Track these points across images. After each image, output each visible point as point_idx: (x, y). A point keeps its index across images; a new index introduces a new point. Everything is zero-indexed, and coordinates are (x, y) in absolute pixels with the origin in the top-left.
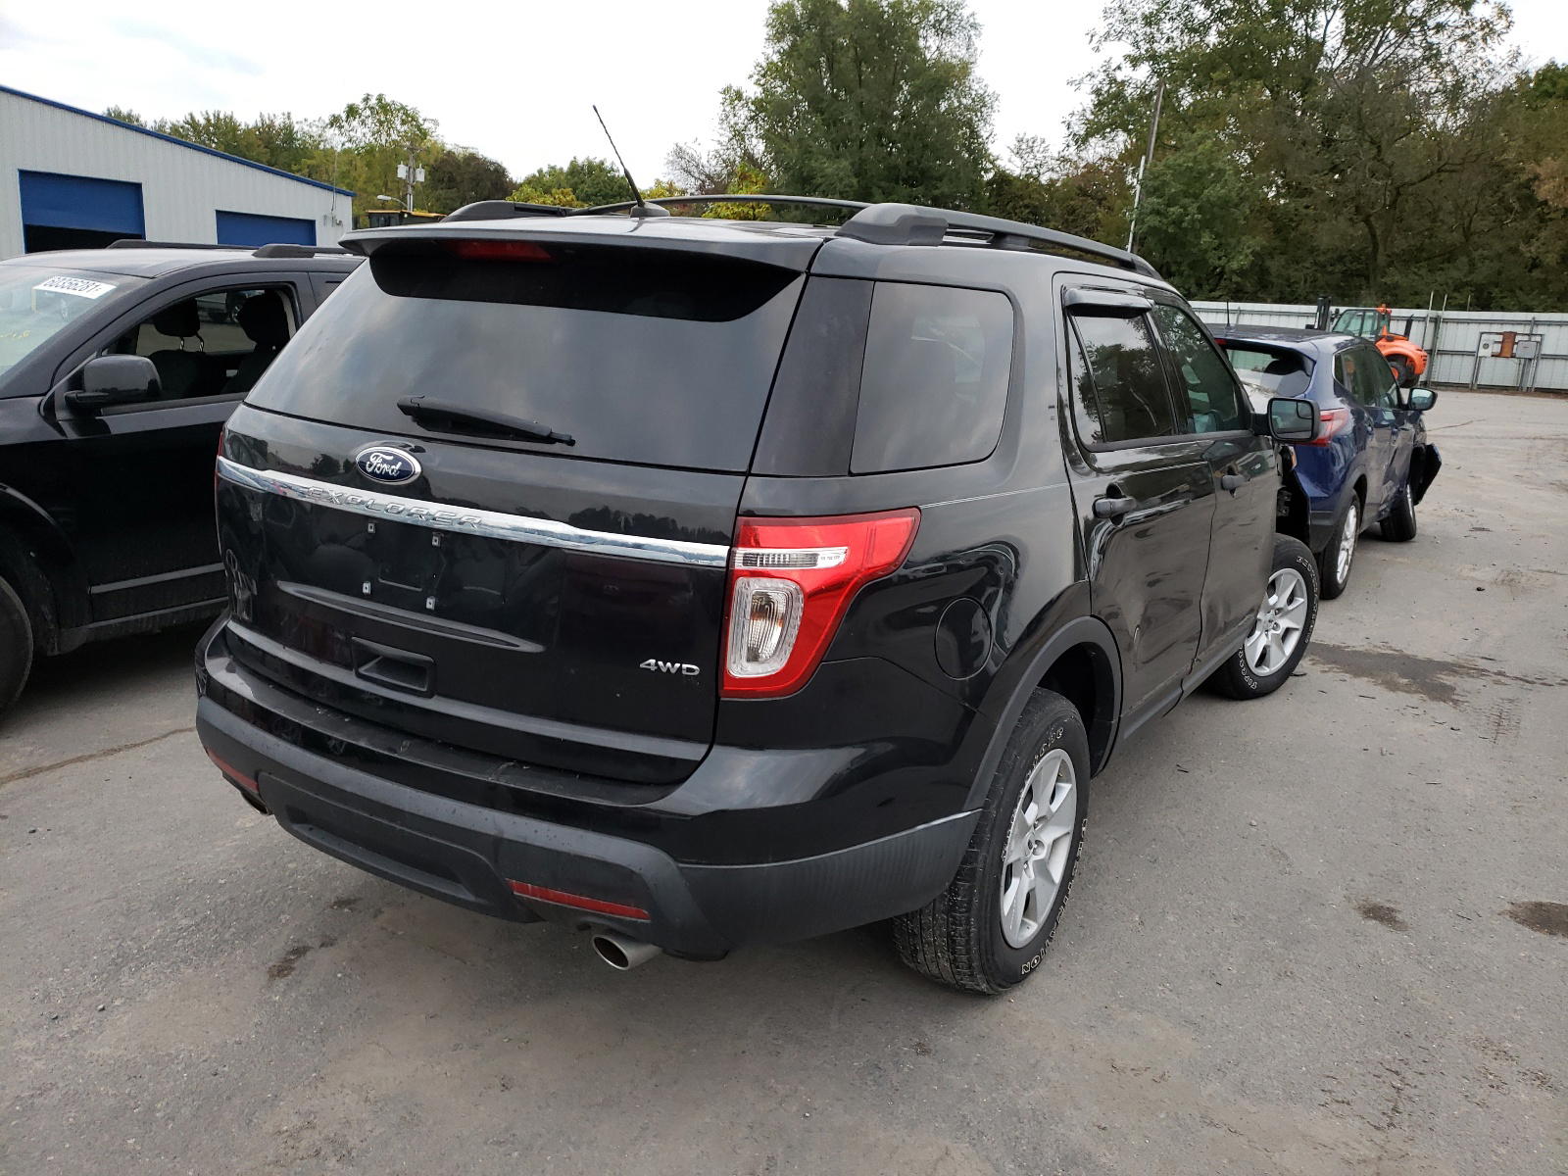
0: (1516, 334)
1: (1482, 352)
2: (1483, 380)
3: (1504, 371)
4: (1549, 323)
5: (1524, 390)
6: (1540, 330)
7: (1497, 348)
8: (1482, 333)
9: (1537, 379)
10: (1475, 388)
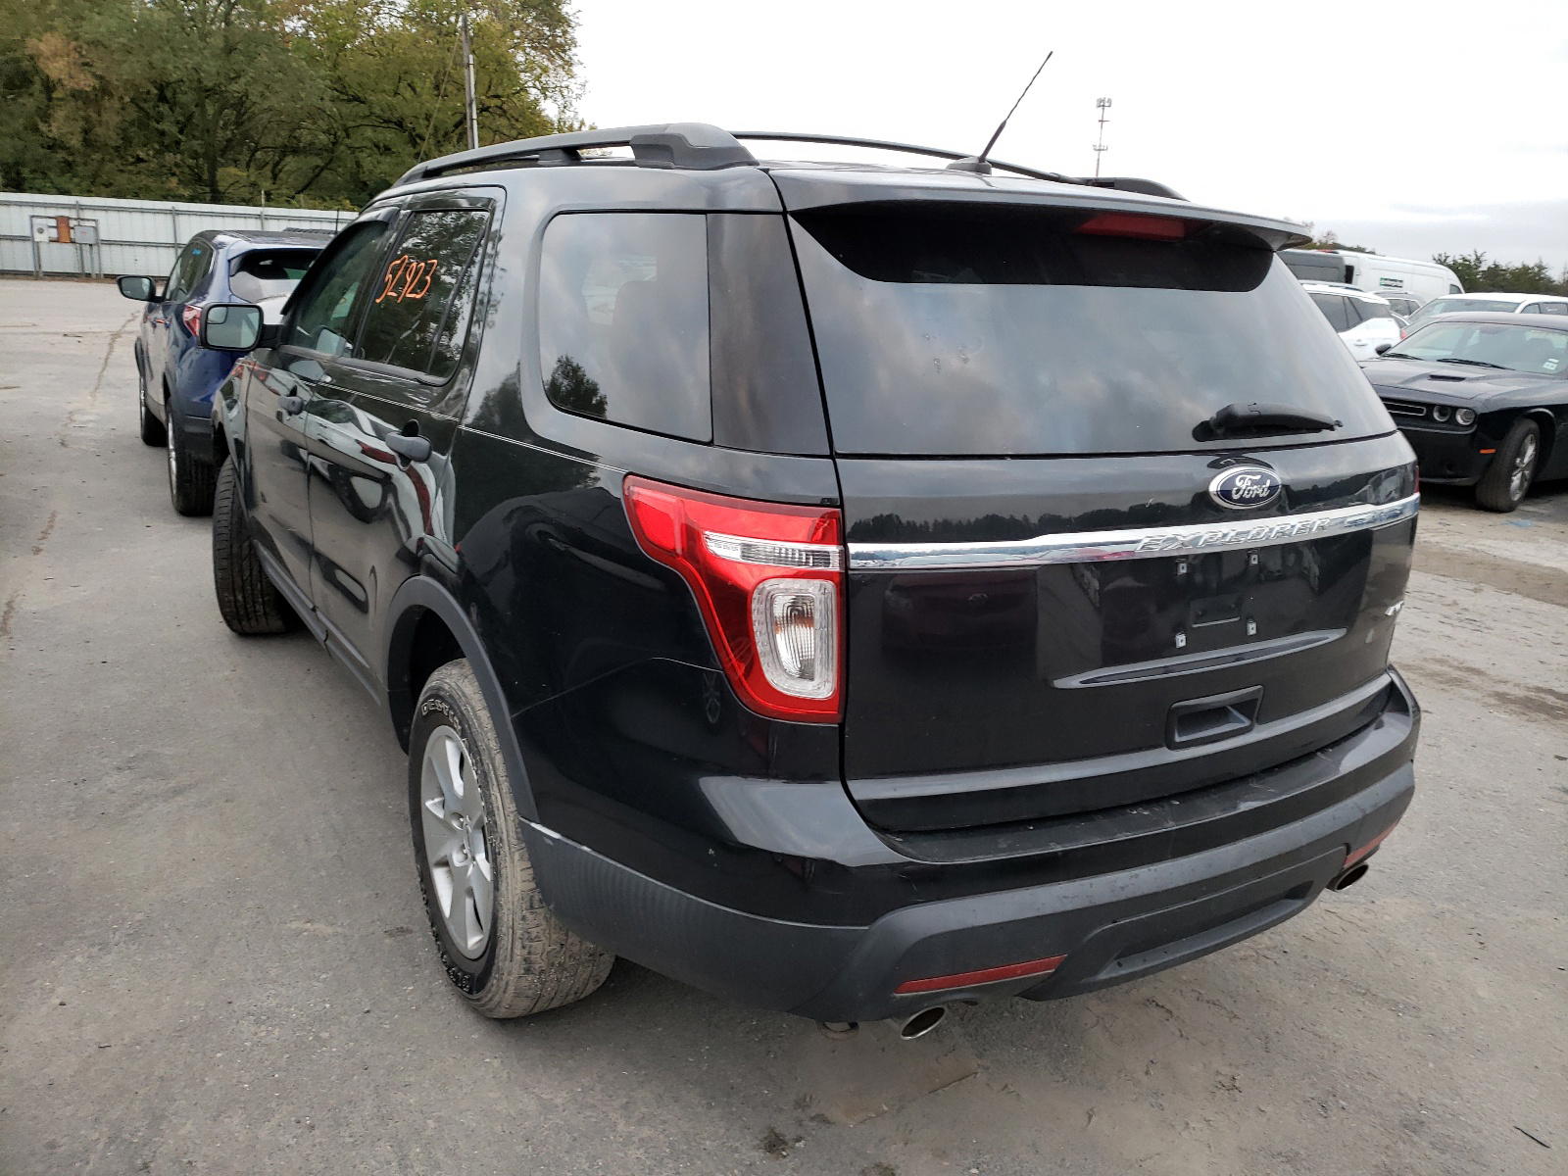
0: (69, 218)
1: (38, 237)
2: (46, 268)
3: (60, 258)
4: (106, 209)
5: (94, 276)
6: (87, 214)
7: (54, 233)
8: (33, 216)
9: (103, 267)
10: (41, 275)
